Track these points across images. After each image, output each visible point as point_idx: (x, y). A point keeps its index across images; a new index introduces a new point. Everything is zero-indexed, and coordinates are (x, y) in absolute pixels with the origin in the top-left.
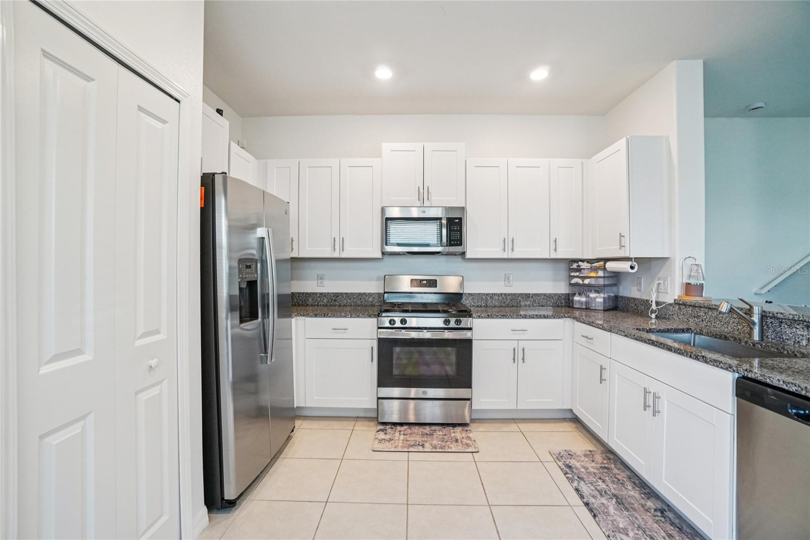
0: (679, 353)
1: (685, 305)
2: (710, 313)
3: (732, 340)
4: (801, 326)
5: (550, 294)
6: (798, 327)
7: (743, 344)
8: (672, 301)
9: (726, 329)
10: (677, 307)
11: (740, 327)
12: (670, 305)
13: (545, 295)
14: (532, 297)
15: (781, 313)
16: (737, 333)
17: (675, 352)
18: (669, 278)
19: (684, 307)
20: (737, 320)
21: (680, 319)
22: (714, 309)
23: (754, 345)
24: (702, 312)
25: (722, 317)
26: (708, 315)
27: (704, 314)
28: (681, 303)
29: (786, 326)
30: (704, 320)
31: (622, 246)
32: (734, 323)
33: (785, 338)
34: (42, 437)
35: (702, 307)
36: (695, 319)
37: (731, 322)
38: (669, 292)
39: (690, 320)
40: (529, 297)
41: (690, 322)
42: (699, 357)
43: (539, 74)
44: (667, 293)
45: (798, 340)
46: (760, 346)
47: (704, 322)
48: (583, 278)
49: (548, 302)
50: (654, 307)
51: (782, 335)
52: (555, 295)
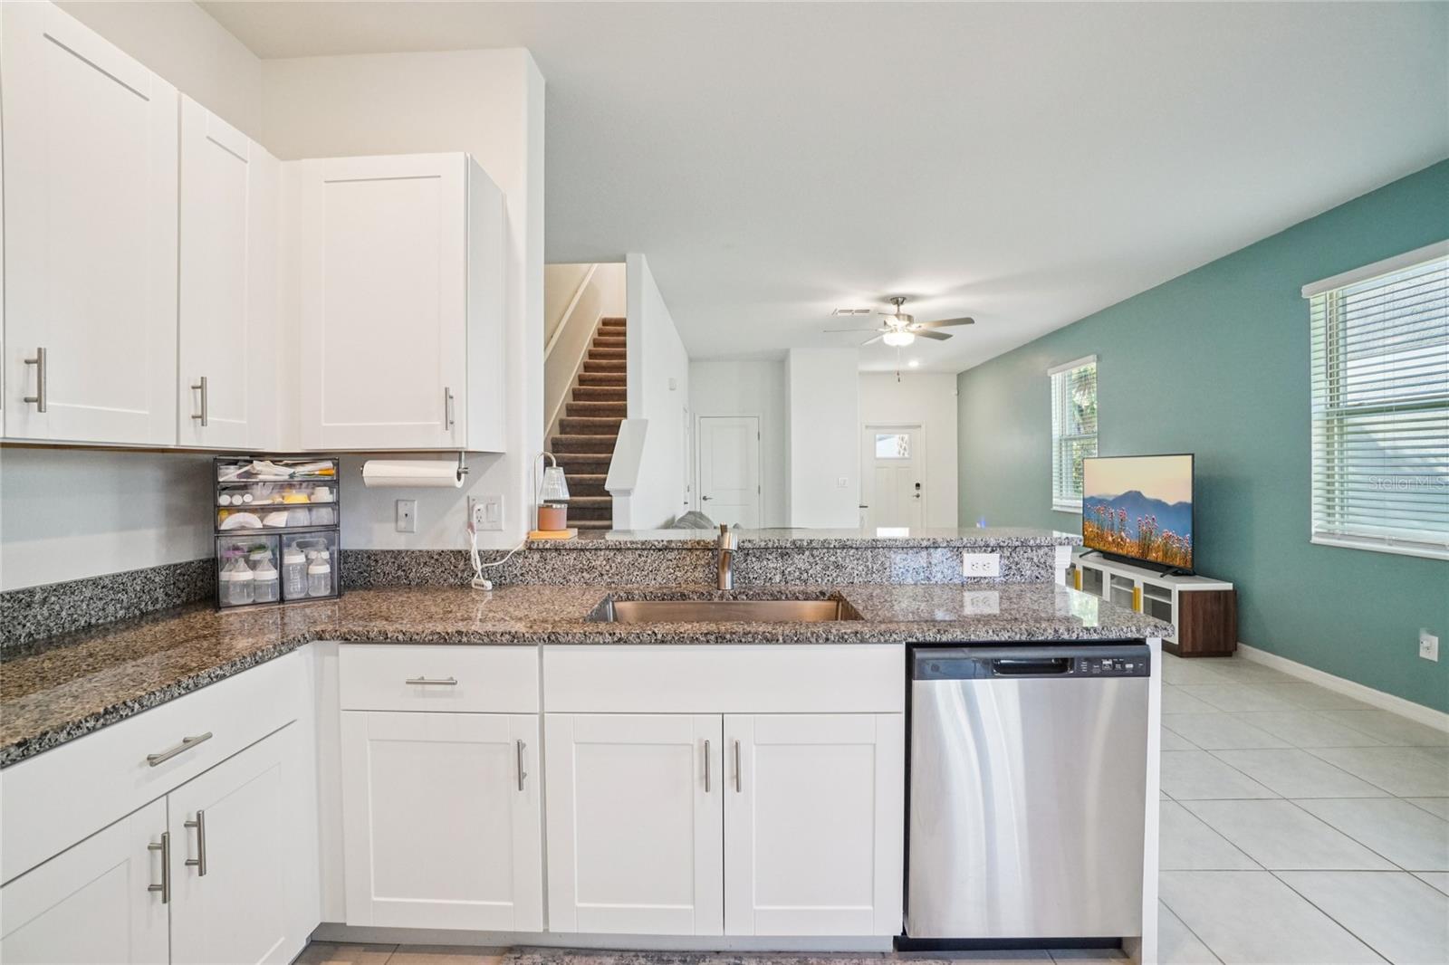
0: (797, 642)
1: (556, 550)
2: (619, 558)
3: (696, 598)
4: (774, 554)
5: (115, 576)
6: (770, 557)
7: (716, 600)
8: (521, 547)
9: (653, 582)
10: (537, 556)
11: (679, 574)
12: (518, 554)
13: (95, 582)
15: (749, 541)
16: (674, 585)
17: (785, 642)
18: (503, 497)
19: (554, 554)
20: (675, 562)
21: (543, 581)
22: (629, 549)
23: (735, 598)
24: (602, 558)
25: (645, 562)
26: (614, 562)
27: (604, 562)
28: (548, 546)
29: (754, 559)
30: (604, 572)
31: (449, 423)
32: (668, 568)
33: (752, 577)
35: (601, 550)
36: (585, 574)
37: (662, 569)
38: (503, 528)
39: (571, 578)
41: (570, 583)
42: (846, 637)
44: (501, 530)
45: (769, 576)
46: (745, 598)
47: (605, 577)
48: (263, 511)
49: (111, 609)
50: (478, 565)
51: (748, 574)
52: (133, 575)
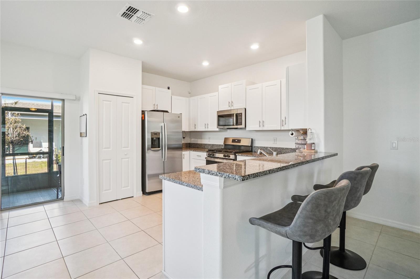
14: (285, 150)
34: (103, 160)
40: (283, 150)
43: (255, 47)
